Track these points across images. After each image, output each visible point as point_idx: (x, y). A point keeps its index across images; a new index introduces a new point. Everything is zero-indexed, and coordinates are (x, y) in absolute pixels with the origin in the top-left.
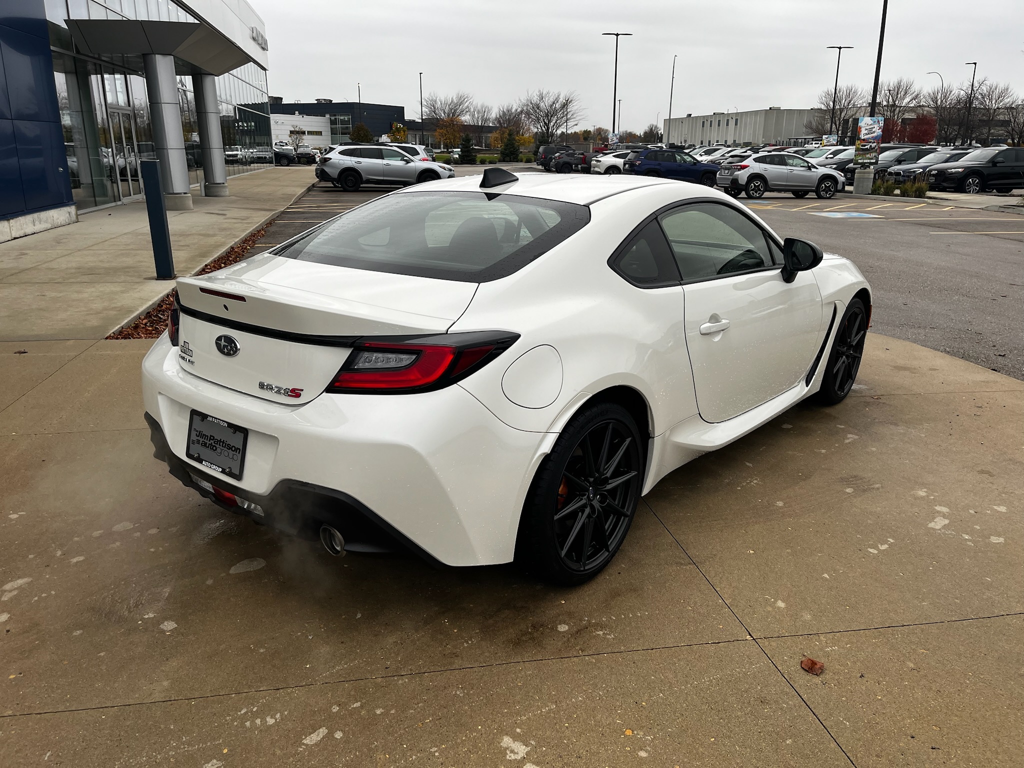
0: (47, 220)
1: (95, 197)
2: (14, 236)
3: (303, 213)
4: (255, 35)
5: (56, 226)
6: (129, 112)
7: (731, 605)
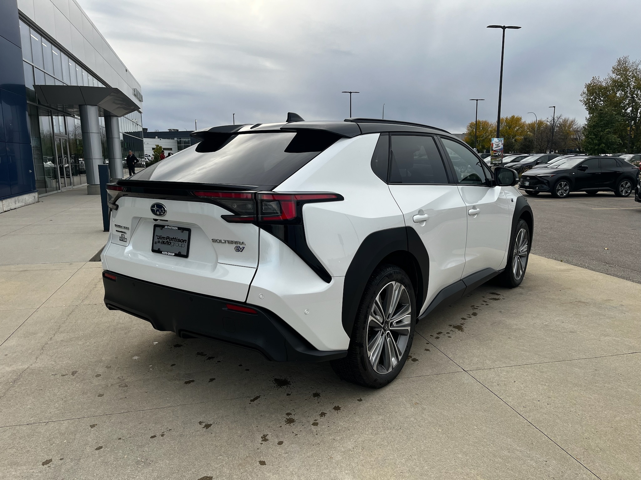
0: (22, 200)
1: (46, 188)
2: (5, 210)
4: (135, 93)
5: (27, 204)
6: (66, 138)
7: (453, 360)
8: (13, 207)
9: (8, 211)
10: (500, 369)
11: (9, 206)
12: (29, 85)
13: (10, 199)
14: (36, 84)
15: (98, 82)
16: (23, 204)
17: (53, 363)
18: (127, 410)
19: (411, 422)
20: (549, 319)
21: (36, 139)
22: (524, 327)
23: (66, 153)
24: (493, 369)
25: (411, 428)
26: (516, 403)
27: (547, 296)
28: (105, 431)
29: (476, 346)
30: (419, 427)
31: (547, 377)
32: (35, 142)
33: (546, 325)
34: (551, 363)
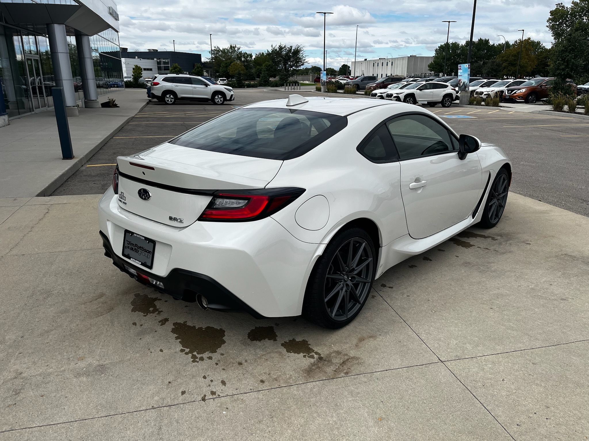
1: (18, 109)
3: (146, 118)
4: (111, 11)
6: (37, 58)
7: (427, 343)
10: (483, 358)
15: (72, 0)
20: (535, 281)
24: (475, 359)
26: (508, 418)
31: (542, 372)
34: (544, 349)
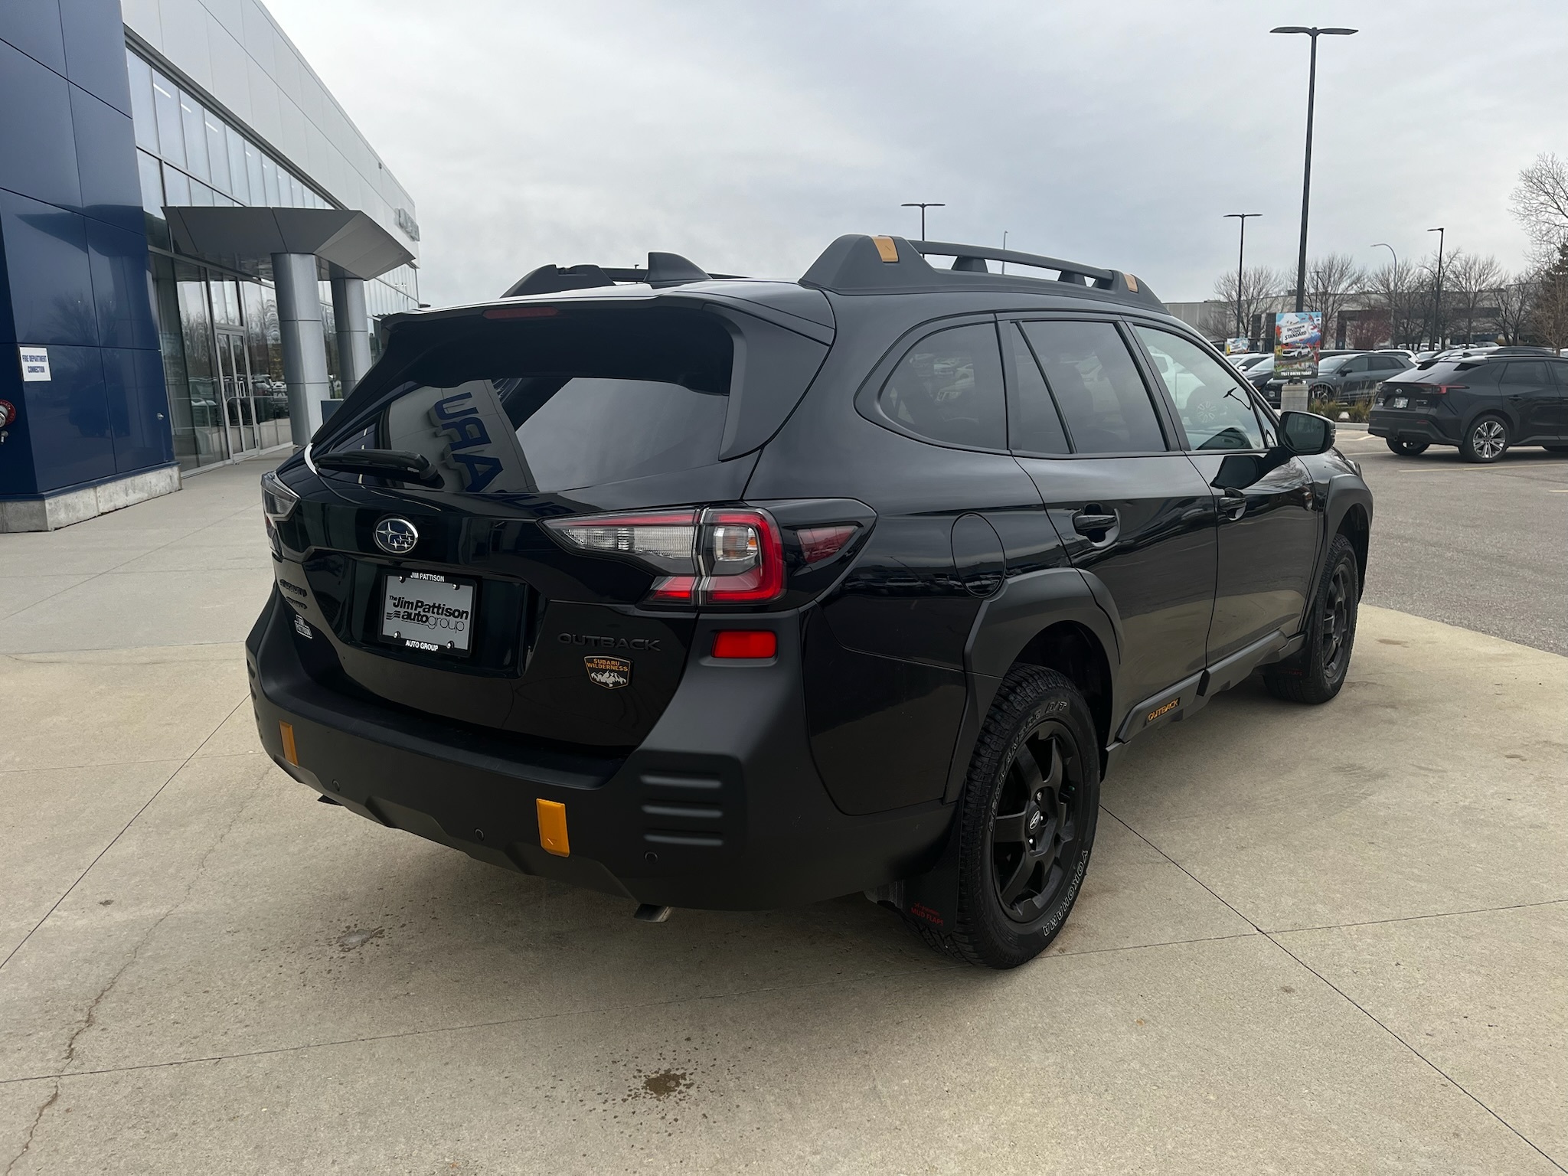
0: (143, 486)
1: (197, 454)
2: (103, 508)
4: (402, 220)
5: (154, 496)
6: (242, 334)
7: (1229, 902)
8: (120, 504)
9: (109, 512)
10: (1354, 928)
11: (111, 501)
12: (153, 208)
13: (113, 483)
14: (169, 205)
15: (316, 195)
16: (145, 496)
17: (229, 901)
18: (412, 1028)
19: (1134, 1074)
20: (1473, 792)
21: (173, 337)
22: (1409, 814)
23: (241, 369)
24: (1336, 930)
25: (1135, 1090)
26: (1407, 1024)
27: (1459, 729)
28: (361, 1082)
29: (1284, 866)
30: (1155, 1088)
31: (1483, 951)
32: (169, 344)
33: (1465, 808)
34: (1488, 913)
